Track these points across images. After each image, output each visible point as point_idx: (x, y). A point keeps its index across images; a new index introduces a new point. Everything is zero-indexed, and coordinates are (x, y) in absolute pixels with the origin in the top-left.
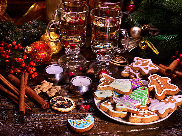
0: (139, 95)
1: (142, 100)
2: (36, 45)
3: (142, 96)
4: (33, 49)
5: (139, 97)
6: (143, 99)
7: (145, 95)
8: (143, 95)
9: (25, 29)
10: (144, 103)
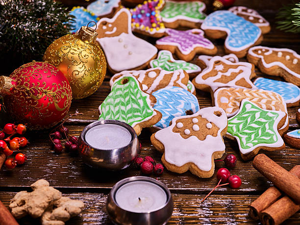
0: (127, 99)
1: (139, 105)
2: (25, 71)
3: (133, 97)
4: (17, 84)
5: (129, 101)
6: (141, 102)
7: (137, 92)
8: (133, 95)
9: (9, 19)
10: (149, 108)
